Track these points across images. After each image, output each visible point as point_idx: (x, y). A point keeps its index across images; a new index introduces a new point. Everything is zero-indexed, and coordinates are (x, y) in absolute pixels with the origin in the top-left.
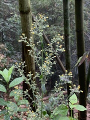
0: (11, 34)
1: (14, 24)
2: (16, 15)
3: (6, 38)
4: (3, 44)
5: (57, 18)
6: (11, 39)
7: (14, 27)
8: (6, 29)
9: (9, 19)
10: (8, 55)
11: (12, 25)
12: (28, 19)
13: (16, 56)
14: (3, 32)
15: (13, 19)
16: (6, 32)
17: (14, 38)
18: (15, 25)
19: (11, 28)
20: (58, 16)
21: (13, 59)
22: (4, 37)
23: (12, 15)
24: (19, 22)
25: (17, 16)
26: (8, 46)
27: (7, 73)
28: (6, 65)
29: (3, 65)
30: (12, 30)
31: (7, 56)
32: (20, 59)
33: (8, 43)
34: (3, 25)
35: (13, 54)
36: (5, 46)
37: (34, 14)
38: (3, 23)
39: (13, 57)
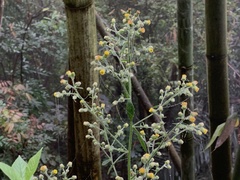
0: (43, 61)
1: (51, 35)
2: (56, 15)
3: (29, 69)
4: (22, 82)
5: (156, 22)
6: (42, 72)
7: (51, 43)
8: (30, 46)
9: (39, 24)
10: (34, 111)
11: (45, 39)
12: (86, 25)
13: (54, 114)
14: (22, 53)
15: (50, 23)
16: (30, 53)
17: (49, 69)
18: (53, 37)
19: (42, 46)
20: (159, 18)
21: (46, 122)
22: (25, 67)
23: (46, 14)
24: (63, 30)
25: (58, 16)
26: (33, 88)
27: (23, 170)
28: (26, 136)
29: (19, 138)
30: (45, 50)
31: (30, 114)
32: (63, 122)
33: (34, 82)
34: (23, 36)
35: (45, 109)
36: (27, 88)
37: (102, 12)
38: (23, 32)
39: (45, 116)
